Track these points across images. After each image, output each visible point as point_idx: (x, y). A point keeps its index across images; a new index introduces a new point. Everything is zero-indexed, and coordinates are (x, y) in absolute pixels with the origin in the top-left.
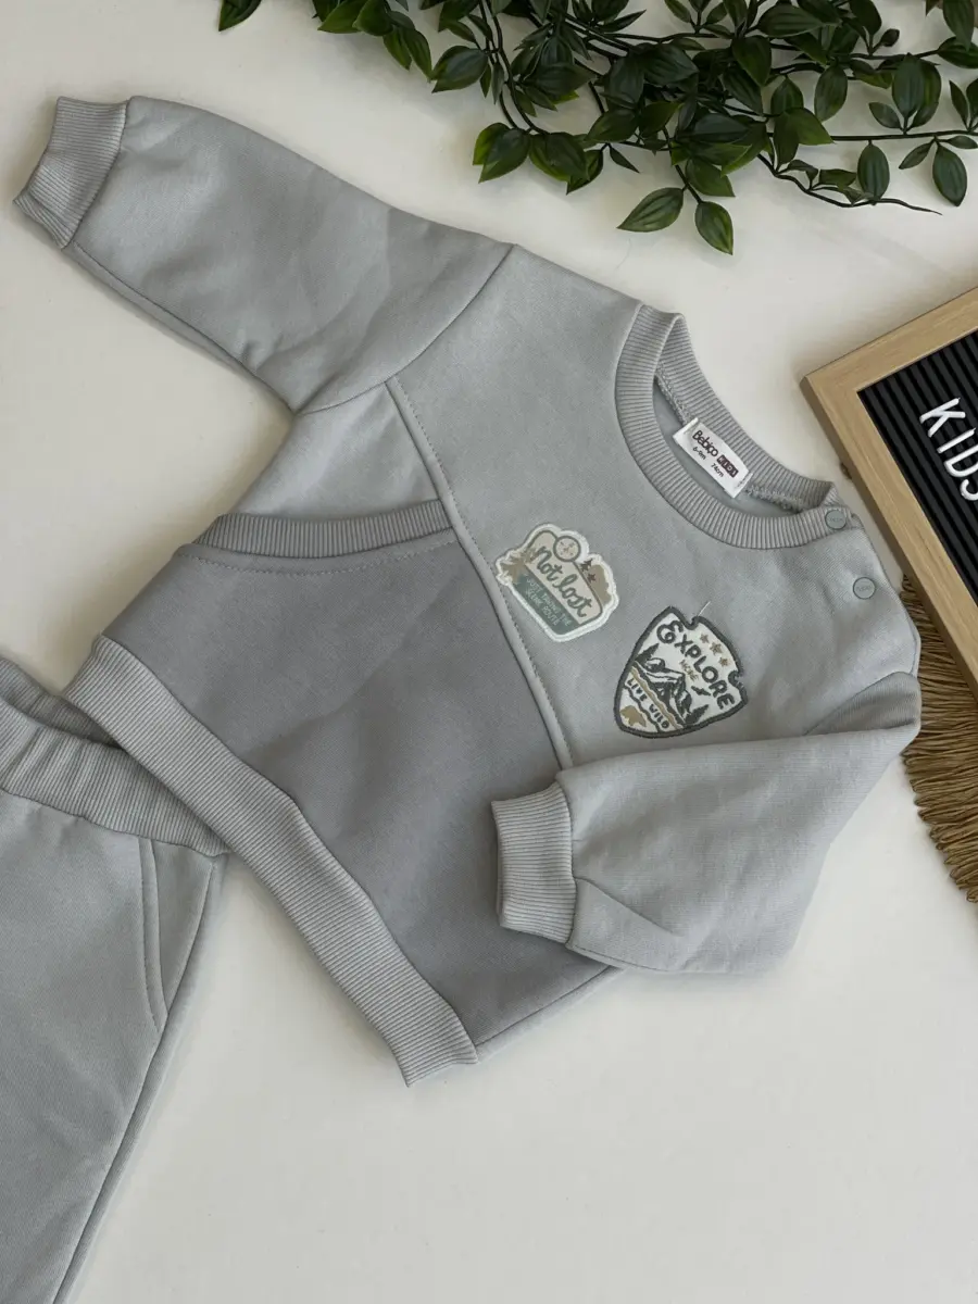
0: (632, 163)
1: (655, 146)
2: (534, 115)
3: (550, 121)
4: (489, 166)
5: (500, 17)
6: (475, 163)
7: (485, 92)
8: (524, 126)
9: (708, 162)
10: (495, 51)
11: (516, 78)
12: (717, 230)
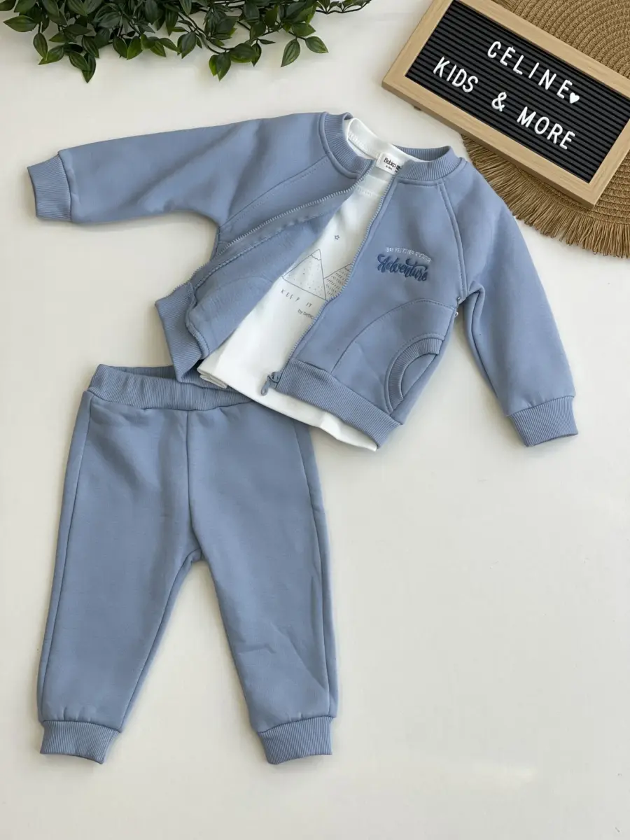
0: (271, 40)
1: (276, 29)
2: (224, 45)
3: (231, 43)
4: (220, 73)
5: (190, 16)
6: (214, 74)
7: (201, 47)
8: (222, 51)
9: (299, 23)
10: (196, 29)
11: (209, 35)
12: (317, 46)
